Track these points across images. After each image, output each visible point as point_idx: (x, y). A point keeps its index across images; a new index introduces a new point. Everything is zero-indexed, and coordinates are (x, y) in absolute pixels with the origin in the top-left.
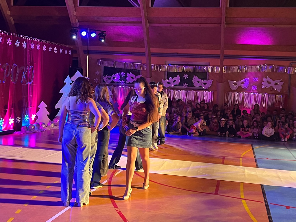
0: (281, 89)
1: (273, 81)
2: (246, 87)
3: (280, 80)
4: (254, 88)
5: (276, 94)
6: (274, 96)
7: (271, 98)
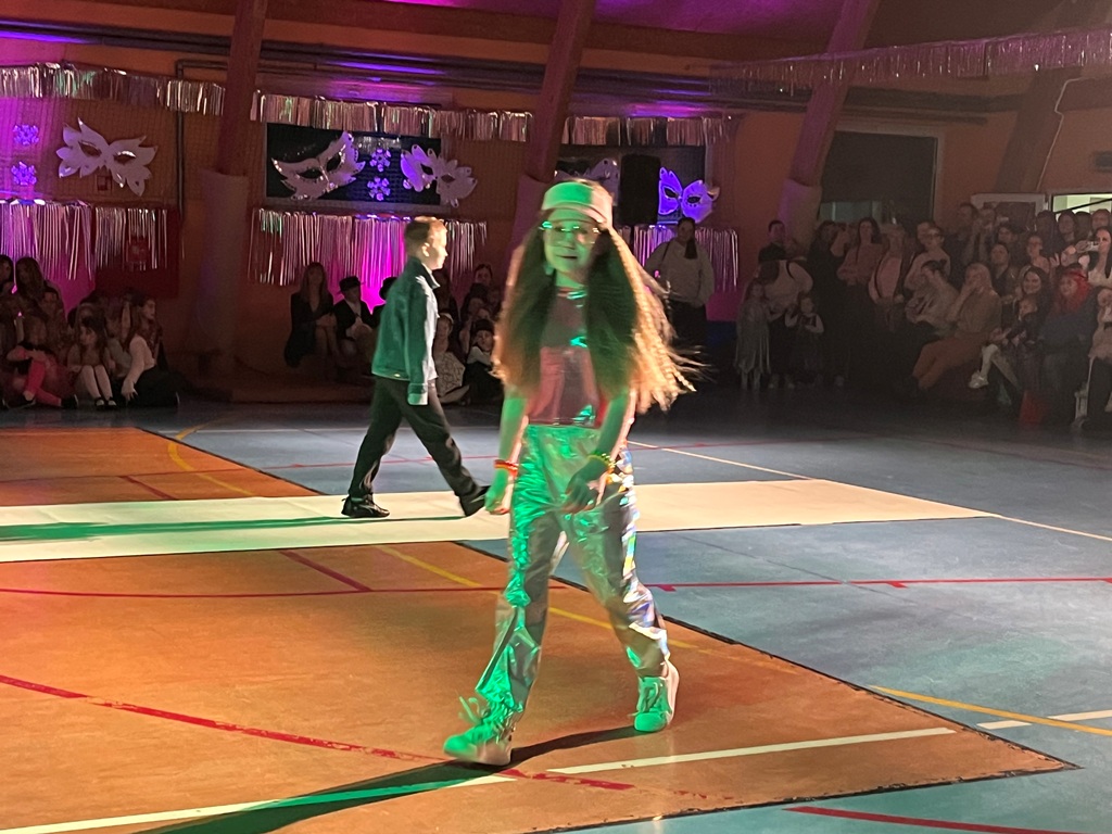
0: (145, 181)
1: (109, 144)
3: (138, 141)
4: (24, 175)
5: (125, 205)
6: (118, 214)
7: (107, 224)
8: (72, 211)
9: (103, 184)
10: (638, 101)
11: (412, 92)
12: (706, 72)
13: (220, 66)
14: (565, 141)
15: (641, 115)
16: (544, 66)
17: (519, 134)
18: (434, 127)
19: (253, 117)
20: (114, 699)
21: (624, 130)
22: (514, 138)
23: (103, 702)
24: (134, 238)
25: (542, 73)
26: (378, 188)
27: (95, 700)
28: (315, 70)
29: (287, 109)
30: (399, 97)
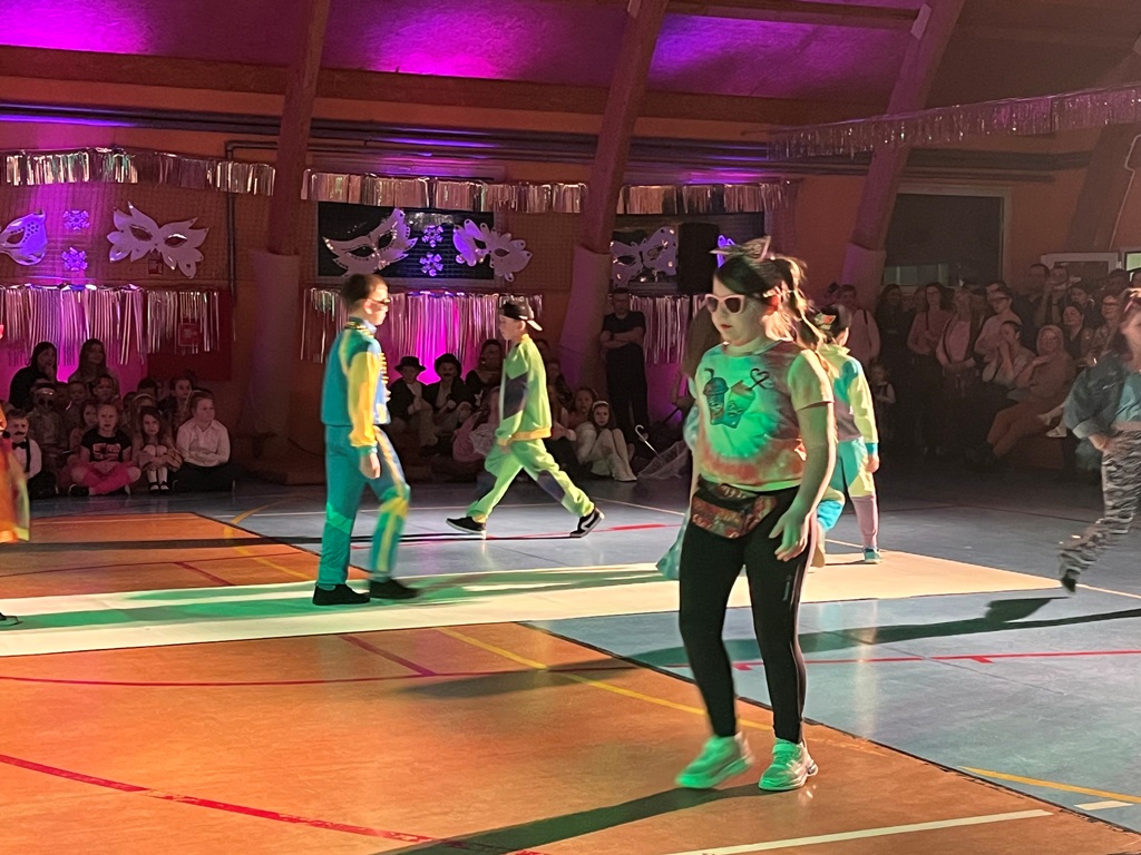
0: (198, 264)
1: (160, 227)
2: (33, 258)
3: (188, 224)
4: (74, 261)
5: (177, 289)
6: (170, 297)
7: (158, 307)
8: (124, 296)
9: (154, 266)
10: (695, 169)
11: (463, 166)
12: (764, 137)
13: (271, 146)
14: (620, 211)
15: (697, 183)
16: (597, 137)
17: (573, 205)
18: (486, 201)
19: (304, 196)
20: (174, 792)
21: (680, 198)
22: (569, 210)
23: (163, 795)
24: (186, 320)
25: (596, 144)
26: (431, 263)
27: (155, 793)
28: (365, 147)
29: (337, 187)
30: (450, 172)
